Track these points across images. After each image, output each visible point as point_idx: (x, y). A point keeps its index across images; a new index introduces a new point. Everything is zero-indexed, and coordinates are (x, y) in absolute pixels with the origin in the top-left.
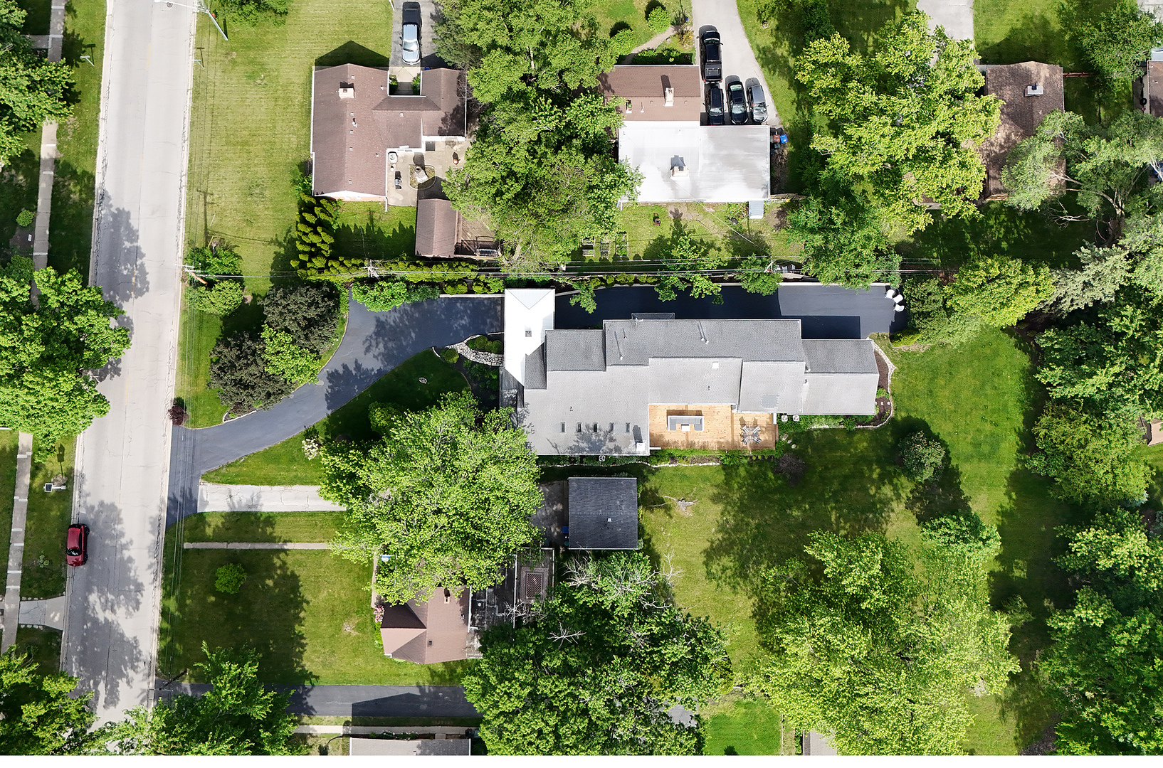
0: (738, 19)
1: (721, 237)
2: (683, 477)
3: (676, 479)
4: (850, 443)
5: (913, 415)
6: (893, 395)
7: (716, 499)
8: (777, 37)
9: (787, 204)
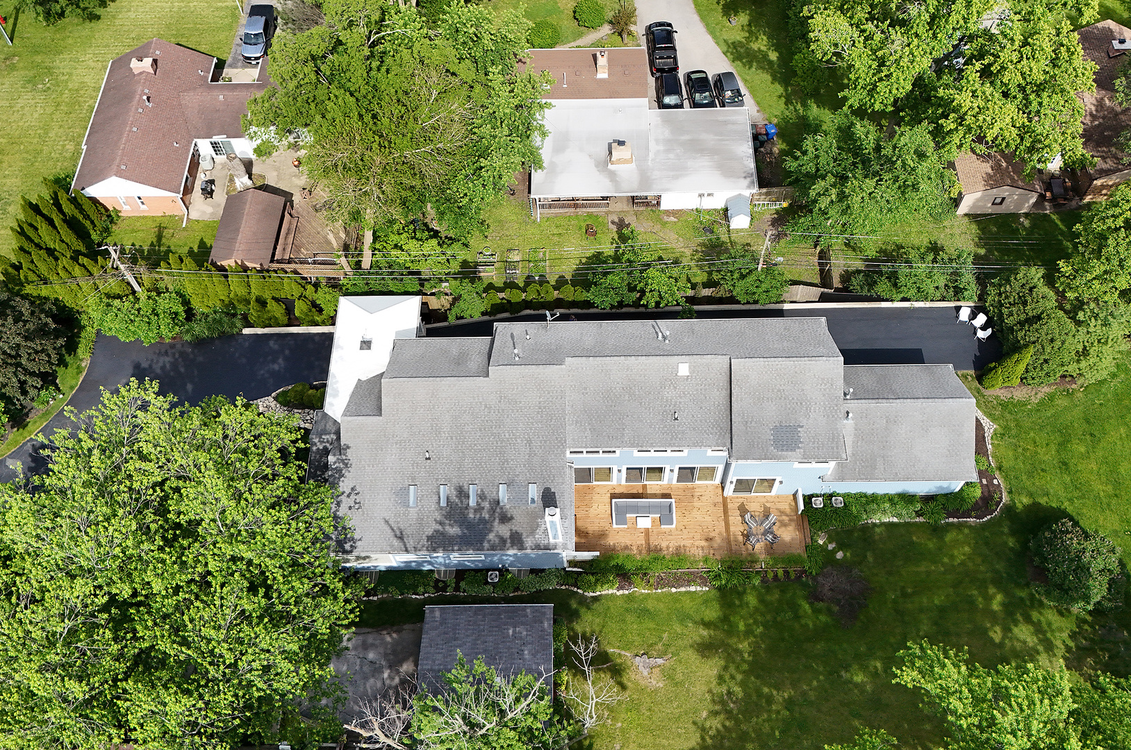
2: (644, 613)
4: (940, 549)
5: (1043, 501)
6: (1000, 468)
7: (705, 649)
8: (750, 32)
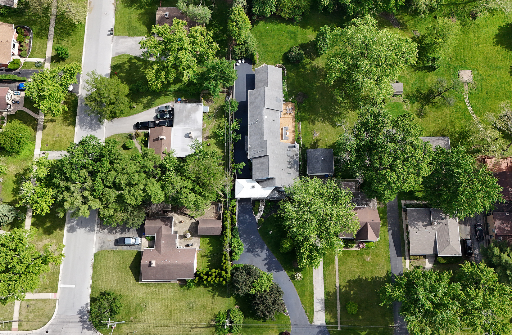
0: (132, 116)
1: (216, 122)
2: (305, 135)
3: (306, 137)
4: (292, 78)
5: (281, 58)
6: (274, 64)
7: (314, 124)
8: (140, 103)
9: (204, 99)
